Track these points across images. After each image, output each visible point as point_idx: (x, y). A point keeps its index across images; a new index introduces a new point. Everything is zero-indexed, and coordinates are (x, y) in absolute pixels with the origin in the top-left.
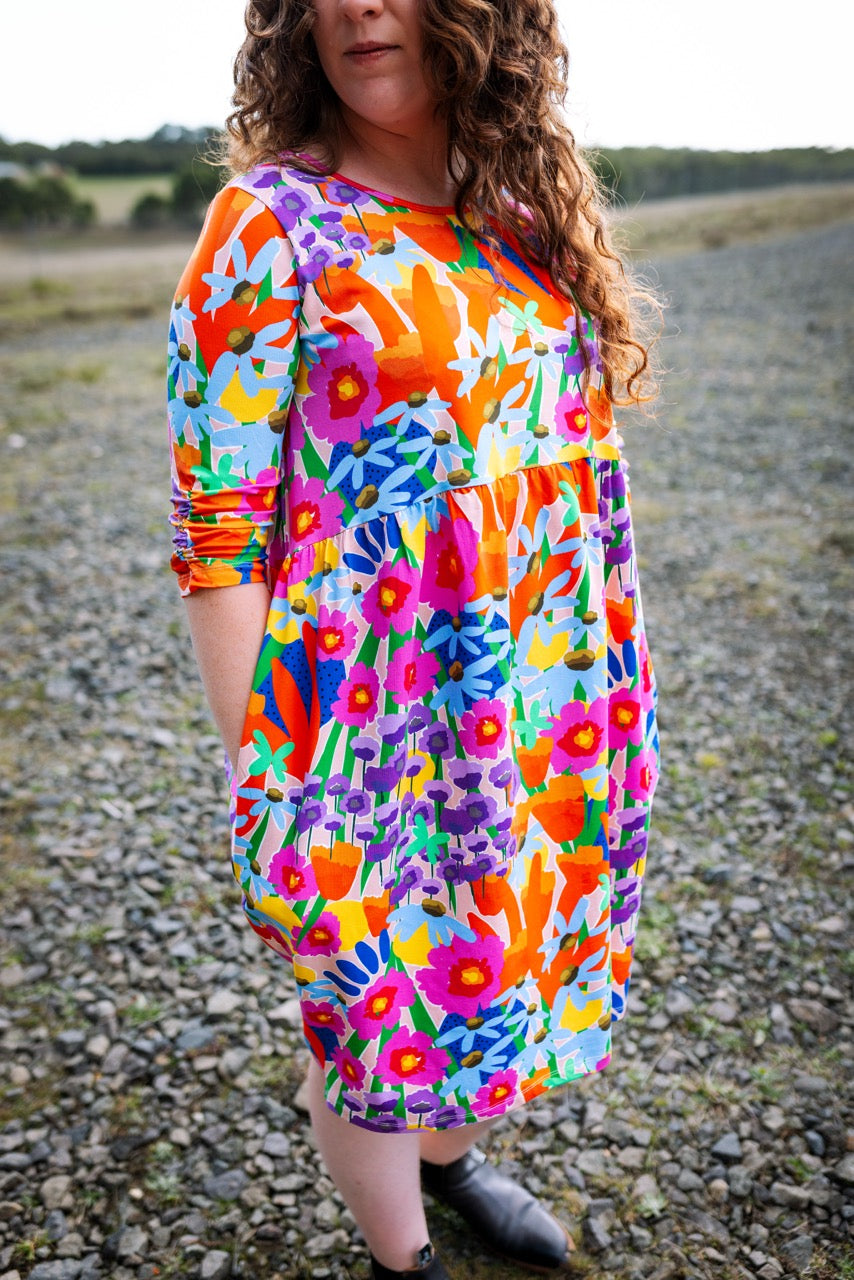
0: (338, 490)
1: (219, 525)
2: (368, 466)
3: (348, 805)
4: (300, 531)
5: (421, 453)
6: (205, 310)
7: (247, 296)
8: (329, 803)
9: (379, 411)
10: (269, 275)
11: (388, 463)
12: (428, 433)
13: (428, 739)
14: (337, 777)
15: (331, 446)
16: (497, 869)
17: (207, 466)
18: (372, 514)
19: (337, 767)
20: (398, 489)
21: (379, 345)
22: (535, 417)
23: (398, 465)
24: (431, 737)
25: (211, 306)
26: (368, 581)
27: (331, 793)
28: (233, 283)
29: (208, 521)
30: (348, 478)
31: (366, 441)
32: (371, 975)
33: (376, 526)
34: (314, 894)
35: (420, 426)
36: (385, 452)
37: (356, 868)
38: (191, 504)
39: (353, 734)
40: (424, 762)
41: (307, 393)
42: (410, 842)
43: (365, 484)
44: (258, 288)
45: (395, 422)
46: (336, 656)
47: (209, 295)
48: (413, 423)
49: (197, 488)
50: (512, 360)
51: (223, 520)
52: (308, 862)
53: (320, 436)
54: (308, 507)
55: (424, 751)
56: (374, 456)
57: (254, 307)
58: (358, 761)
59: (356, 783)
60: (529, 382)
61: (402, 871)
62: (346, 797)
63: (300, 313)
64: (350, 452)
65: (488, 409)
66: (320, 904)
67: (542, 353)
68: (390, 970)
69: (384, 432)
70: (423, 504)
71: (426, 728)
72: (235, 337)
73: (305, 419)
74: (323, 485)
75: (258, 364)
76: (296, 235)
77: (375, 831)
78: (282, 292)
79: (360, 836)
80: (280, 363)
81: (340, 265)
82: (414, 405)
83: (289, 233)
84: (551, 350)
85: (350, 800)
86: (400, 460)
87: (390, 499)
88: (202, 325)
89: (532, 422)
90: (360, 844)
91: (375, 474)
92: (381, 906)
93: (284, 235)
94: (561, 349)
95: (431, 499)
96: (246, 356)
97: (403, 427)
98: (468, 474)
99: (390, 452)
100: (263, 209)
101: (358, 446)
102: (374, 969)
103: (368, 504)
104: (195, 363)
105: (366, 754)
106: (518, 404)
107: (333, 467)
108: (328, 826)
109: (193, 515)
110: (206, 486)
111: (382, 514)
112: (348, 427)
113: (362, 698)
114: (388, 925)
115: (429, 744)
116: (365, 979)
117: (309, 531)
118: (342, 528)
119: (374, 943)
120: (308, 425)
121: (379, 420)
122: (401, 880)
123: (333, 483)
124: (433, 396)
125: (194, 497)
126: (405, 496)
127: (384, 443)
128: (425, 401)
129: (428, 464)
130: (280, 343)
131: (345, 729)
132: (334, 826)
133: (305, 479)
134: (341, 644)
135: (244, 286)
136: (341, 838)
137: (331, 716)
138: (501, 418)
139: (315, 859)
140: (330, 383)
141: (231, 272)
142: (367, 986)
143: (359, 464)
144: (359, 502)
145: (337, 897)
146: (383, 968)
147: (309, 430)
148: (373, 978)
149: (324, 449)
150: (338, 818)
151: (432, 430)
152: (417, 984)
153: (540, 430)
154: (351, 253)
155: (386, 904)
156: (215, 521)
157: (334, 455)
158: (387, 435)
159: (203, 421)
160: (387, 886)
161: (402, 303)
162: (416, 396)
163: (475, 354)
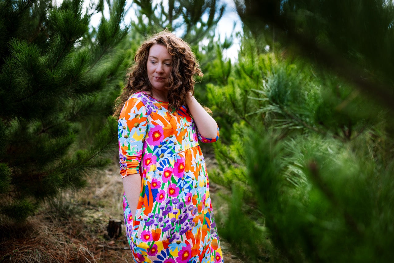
0: (155, 155)
1: (132, 162)
2: (162, 150)
3: (159, 220)
4: (148, 164)
5: (172, 146)
6: (129, 120)
7: (138, 117)
8: (155, 219)
9: (164, 139)
10: (142, 113)
11: (166, 149)
12: (173, 143)
13: (178, 206)
14: (157, 214)
15: (154, 147)
16: (190, 229)
17: (129, 149)
18: (163, 159)
19: (157, 212)
20: (168, 153)
21: (163, 127)
22: (190, 138)
23: (168, 149)
24: (179, 205)
25: (130, 119)
26: (162, 172)
27: (156, 217)
28: (135, 115)
29: (130, 161)
30: (158, 152)
31: (161, 145)
32: (165, 258)
33: (164, 161)
34: (152, 240)
35: (172, 141)
36: (165, 147)
37: (160, 234)
38: (126, 158)
39: (160, 204)
40: (178, 211)
41: (147, 137)
42: (175, 229)
43: (161, 153)
44: (140, 115)
45: (167, 141)
46: (156, 188)
47: (130, 117)
48: (170, 141)
49: (127, 154)
50: (185, 128)
51: (133, 161)
52: (151, 233)
53: (151, 145)
54: (149, 159)
55: (178, 209)
56: (163, 148)
57: (139, 119)
58: (161, 210)
59: (161, 215)
60: (188, 132)
61: (172, 235)
62: (159, 218)
63: (147, 120)
64: (158, 147)
65: (183, 137)
66: (153, 242)
67: (189, 127)
68: (170, 258)
69: (165, 143)
70: (174, 156)
71: (178, 204)
72: (136, 124)
73: (147, 142)
74: (152, 154)
75: (140, 129)
76: (146, 106)
77: (164, 225)
78: (144, 116)
79: (161, 226)
80: (144, 129)
81: (154, 112)
82: (170, 137)
83: (145, 105)
84: (190, 126)
85: (159, 219)
86: (168, 148)
87: (166, 155)
88: (128, 123)
89: (190, 139)
90: (161, 228)
91: (163, 151)
92: (166, 242)
93: (144, 106)
94: (191, 126)
95: (175, 155)
96: (138, 128)
97: (168, 142)
98: (181, 149)
99: (166, 147)
100: (140, 101)
101: (160, 146)
102: (165, 257)
103: (162, 157)
104: (127, 130)
105: (162, 208)
106: (187, 136)
107: (154, 150)
108: (155, 225)
109: (127, 160)
110: (129, 154)
111: (165, 159)
112: (157, 143)
113: (161, 196)
114: (169, 247)
115: (179, 207)
116: (163, 259)
117: (149, 163)
118: (157, 162)
119: (165, 251)
120: (148, 143)
121: (164, 141)
122: (172, 237)
123: (154, 154)
124: (174, 136)
125: (127, 156)
126: (170, 155)
127: (165, 145)
128: (172, 136)
129: (173, 149)
130: (144, 125)
131: (158, 203)
132: (156, 225)
133: (148, 154)
134: (156, 185)
135: (137, 115)
136: (158, 227)
137: (155, 200)
138: (185, 139)
139: (152, 232)
140: (152, 135)
141: (134, 112)
142: (164, 261)
143: (160, 150)
144: (160, 157)
145: (157, 241)
146: (168, 257)
147: (148, 144)
148: (165, 259)
149: (152, 147)
150: (157, 223)
151: (174, 142)
152: (176, 261)
153: (191, 141)
154: (156, 110)
155: (168, 242)
156: (132, 161)
157: (154, 148)
158: (166, 143)
159: (129, 141)
160: (168, 238)
161: (166, 119)
162: (171, 136)
163: (180, 128)
